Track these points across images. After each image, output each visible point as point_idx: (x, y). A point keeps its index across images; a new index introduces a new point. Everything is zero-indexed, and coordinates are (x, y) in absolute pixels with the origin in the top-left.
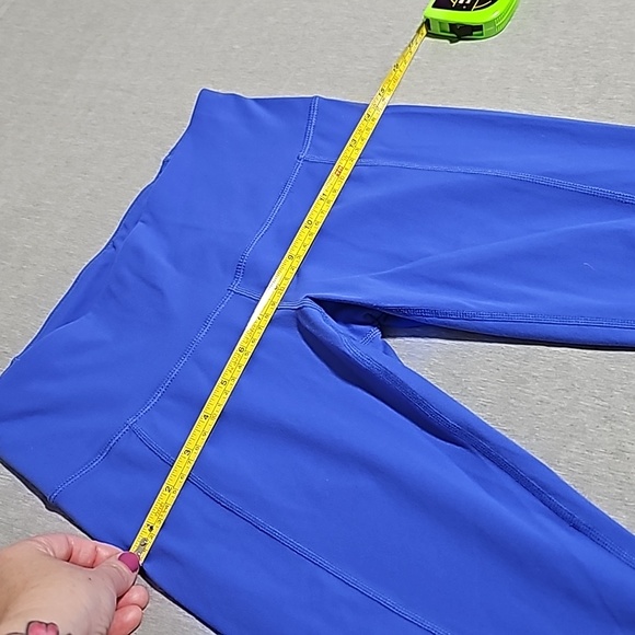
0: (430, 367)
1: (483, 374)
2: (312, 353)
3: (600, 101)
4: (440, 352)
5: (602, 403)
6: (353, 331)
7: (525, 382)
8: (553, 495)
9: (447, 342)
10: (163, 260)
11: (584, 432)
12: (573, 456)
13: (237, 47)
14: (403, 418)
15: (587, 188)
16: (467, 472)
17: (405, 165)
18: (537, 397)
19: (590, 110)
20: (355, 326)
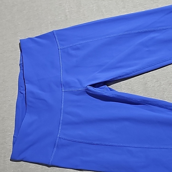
0: (123, 89)
1: (136, 85)
2: (93, 98)
3: (126, 7)
4: (124, 85)
5: (166, 81)
6: (101, 88)
7: (147, 83)
8: (169, 107)
9: (124, 81)
10: (39, 92)
11: (166, 89)
12: (167, 96)
13: (20, 23)
14: (125, 104)
15: (137, 31)
16: (147, 110)
17: (89, 41)
18: (151, 86)
19: (125, 10)
20: (100, 87)
